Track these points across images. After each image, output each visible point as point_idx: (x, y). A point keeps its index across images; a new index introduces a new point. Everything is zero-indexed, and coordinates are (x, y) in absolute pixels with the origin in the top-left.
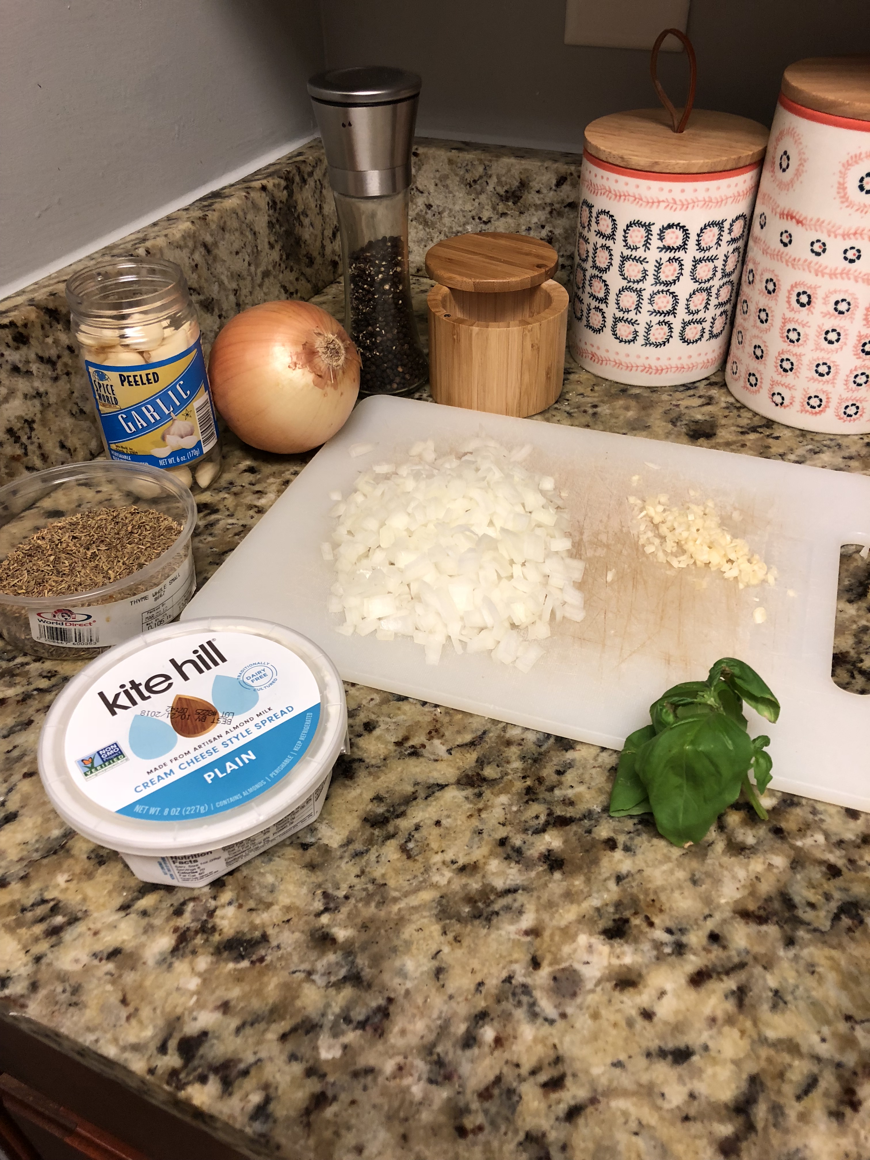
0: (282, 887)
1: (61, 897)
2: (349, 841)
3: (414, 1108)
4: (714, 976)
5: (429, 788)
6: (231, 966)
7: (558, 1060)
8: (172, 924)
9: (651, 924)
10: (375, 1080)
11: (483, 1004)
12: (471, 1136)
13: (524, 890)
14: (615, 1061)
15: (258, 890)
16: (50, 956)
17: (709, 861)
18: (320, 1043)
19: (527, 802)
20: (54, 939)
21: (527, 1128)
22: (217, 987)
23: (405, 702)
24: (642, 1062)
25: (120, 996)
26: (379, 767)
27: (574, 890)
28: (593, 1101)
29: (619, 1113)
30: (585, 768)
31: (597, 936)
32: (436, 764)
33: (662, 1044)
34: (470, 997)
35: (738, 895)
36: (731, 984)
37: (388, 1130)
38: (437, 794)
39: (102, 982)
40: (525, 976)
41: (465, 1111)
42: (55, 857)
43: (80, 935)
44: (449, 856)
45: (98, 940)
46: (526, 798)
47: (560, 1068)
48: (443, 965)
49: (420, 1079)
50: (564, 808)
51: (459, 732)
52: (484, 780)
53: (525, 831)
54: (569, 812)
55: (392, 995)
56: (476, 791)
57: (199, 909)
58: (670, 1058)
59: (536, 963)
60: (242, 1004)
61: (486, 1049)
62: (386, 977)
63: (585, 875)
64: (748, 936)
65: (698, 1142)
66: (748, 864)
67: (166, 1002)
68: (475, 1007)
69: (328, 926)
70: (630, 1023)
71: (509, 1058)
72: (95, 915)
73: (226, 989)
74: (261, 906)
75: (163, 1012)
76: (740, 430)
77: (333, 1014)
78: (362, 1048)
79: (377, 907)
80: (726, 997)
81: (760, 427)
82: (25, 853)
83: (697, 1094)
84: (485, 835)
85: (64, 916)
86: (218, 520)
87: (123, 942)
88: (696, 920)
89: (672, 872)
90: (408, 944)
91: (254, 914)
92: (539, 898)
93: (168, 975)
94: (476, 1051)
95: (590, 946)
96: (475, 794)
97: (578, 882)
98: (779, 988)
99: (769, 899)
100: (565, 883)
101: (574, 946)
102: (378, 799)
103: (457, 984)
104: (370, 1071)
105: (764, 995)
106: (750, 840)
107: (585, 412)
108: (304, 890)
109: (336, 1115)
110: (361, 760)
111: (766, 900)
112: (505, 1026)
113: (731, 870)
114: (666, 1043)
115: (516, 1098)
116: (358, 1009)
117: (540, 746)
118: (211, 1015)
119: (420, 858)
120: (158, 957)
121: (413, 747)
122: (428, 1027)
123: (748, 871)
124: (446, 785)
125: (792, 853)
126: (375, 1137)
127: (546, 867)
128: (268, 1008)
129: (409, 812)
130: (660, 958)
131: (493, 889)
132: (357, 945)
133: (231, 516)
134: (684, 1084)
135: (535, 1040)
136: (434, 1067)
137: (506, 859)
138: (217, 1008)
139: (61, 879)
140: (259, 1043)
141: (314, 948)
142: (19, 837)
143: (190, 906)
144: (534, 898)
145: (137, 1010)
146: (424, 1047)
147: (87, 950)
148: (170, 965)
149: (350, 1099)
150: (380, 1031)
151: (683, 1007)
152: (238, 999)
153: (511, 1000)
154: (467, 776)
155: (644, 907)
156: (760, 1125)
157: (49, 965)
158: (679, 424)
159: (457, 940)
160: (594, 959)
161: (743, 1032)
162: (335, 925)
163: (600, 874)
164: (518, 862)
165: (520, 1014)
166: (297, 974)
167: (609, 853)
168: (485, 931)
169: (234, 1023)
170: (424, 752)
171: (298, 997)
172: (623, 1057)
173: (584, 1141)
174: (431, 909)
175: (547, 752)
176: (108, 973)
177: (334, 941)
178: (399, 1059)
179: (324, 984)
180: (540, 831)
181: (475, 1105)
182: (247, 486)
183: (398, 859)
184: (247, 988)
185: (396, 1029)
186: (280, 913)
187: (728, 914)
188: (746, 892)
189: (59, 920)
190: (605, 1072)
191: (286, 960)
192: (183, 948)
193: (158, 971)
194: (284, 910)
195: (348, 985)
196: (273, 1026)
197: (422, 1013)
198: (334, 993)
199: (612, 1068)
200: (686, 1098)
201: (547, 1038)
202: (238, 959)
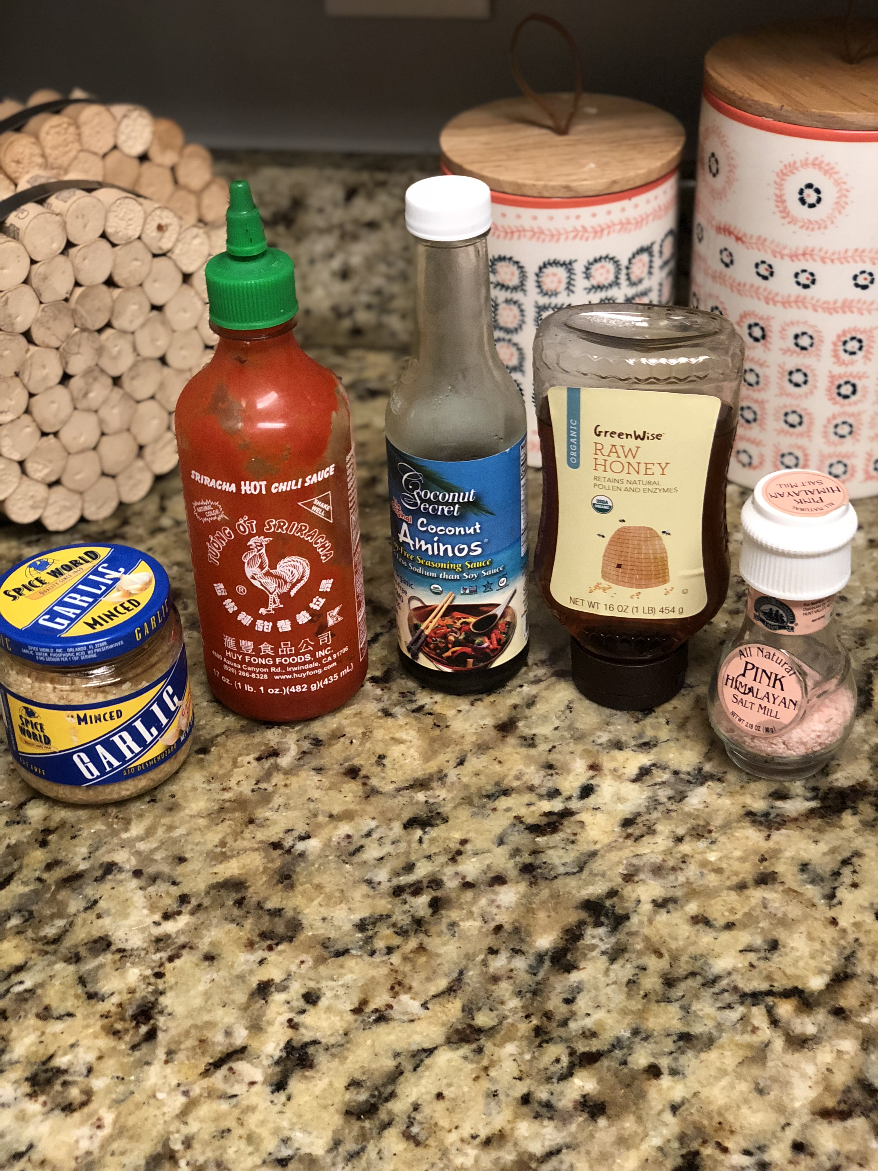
2: (337, 1143)
5: (414, 1056)
9: (725, 1150)
13: (568, 1147)
17: (770, 1064)
19: (540, 1046)
23: (346, 956)
26: (342, 1045)
27: (626, 1133)
30: (596, 988)
32: (411, 1025)
35: (812, 1094)
38: (427, 1061)
44: (466, 1131)
46: (538, 1040)
50: (586, 1042)
51: (428, 979)
52: (479, 1031)
53: (549, 1079)
54: (594, 1046)
56: (474, 1046)
63: (634, 1113)
64: (835, 1136)
66: (814, 1058)
84: (502, 1097)
88: (774, 1134)
89: (732, 1087)
92: (588, 1153)
96: (474, 1051)
97: (629, 1124)
99: (847, 1090)
100: (613, 1129)
102: (354, 1084)
106: (810, 1029)
110: (315, 1042)
111: (844, 1092)
113: (797, 1069)
117: (535, 974)
119: (432, 1142)
121: (376, 1010)
123: (816, 1065)
124: (435, 1048)
125: (860, 1032)
127: (585, 1115)
129: (398, 1091)
131: (532, 1157)
137: (535, 1117)
144: (583, 1154)
154: (457, 1031)
155: (712, 1133)
163: (651, 1108)
164: (551, 1118)
167: (654, 1082)
170: (392, 1013)
175: (546, 979)
180: (566, 1076)
183: (405, 1149)
187: (806, 1118)
188: (821, 1088)
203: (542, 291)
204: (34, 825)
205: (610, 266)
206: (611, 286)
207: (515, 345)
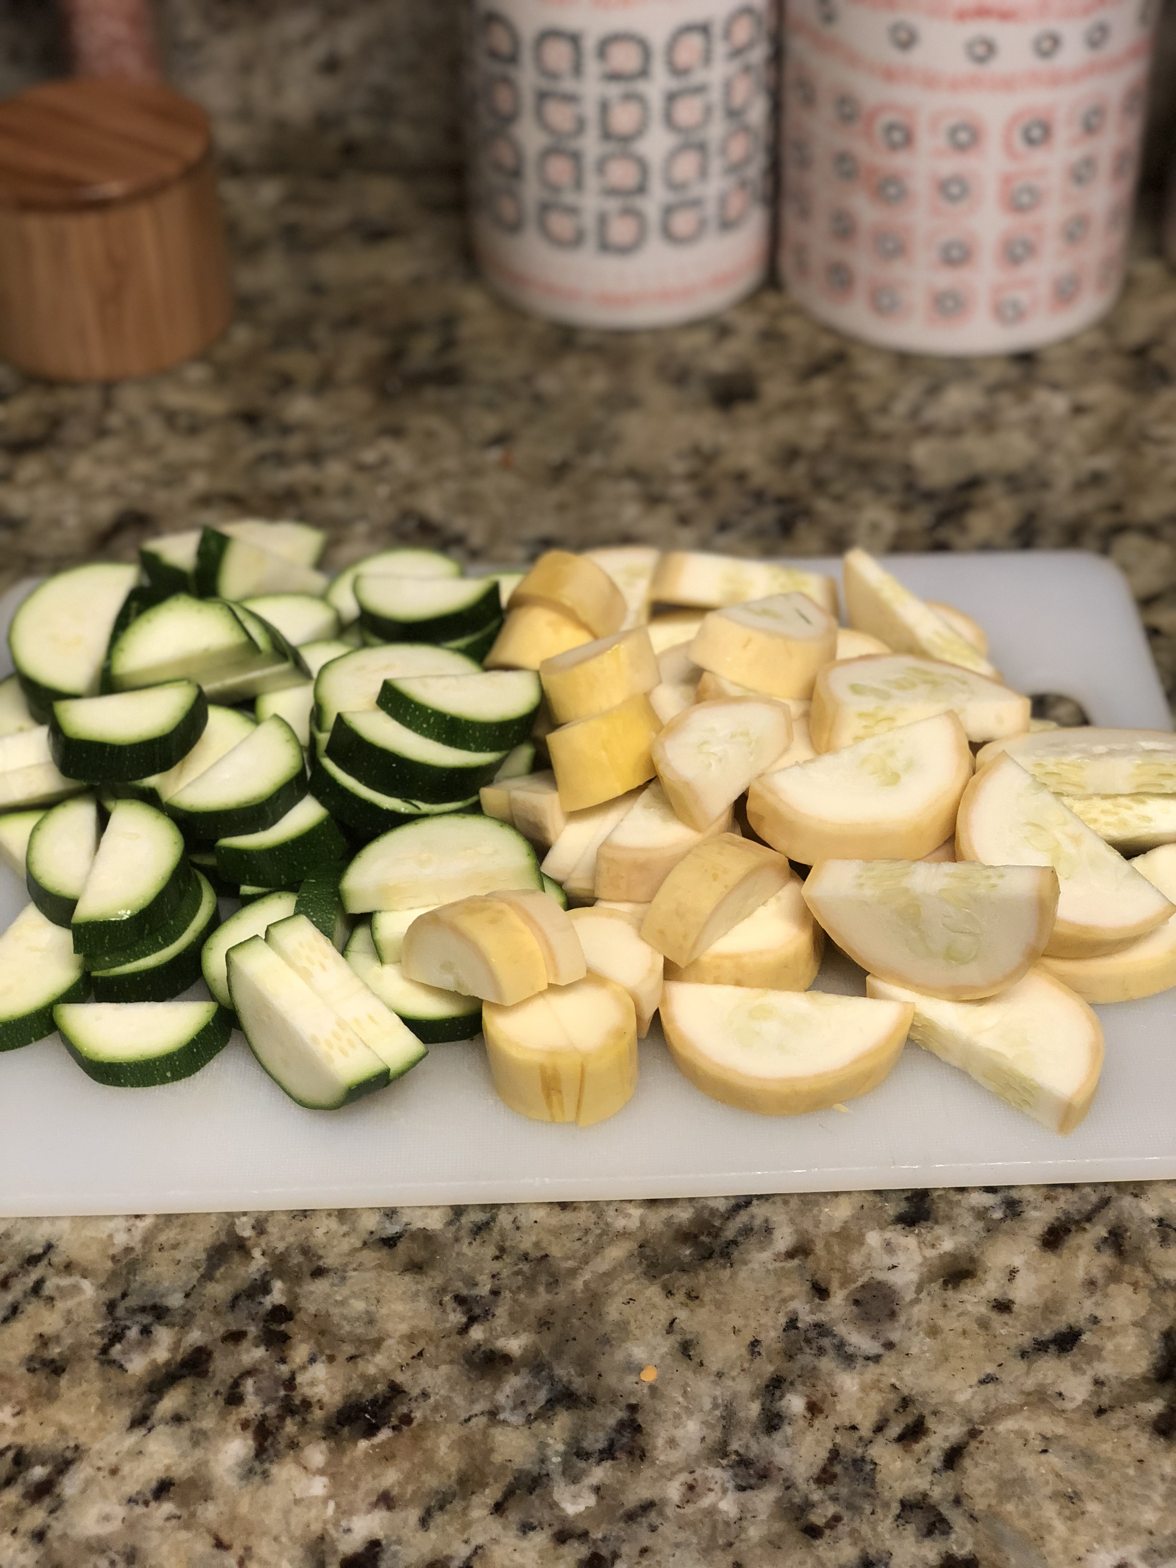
0: (384, 1311)
1: (20, 1440)
3: (734, 1529)
4: (1073, 1228)
6: (363, 1444)
7: (906, 1402)
8: (233, 1418)
10: (661, 1513)
11: (770, 1368)
12: (827, 1532)
14: (983, 1377)
15: (347, 1328)
16: (57, 1526)
18: (556, 1496)
20: (47, 1501)
21: (900, 1496)
22: (358, 1479)
24: (1018, 1367)
25: (210, 1541)
28: (973, 1434)
29: (1012, 1435)
31: (891, 1228)
33: (1036, 1335)
34: (746, 1365)
36: (1098, 1231)
39: (167, 1532)
40: (812, 1312)
41: (807, 1505)
43: (88, 1482)
45: (123, 1478)
47: (914, 1412)
48: (688, 1337)
49: (725, 1491)
55: (633, 1401)
57: (265, 1384)
58: (1052, 1348)
59: (821, 1291)
60: (410, 1489)
61: (802, 1423)
62: (611, 1379)
65: (1125, 1432)
67: (288, 1524)
68: (760, 1376)
69: (486, 1341)
70: (984, 1324)
71: (838, 1423)
72: (96, 1446)
73: (374, 1478)
74: (365, 1348)
75: (291, 1536)
76: (798, 374)
77: (557, 1453)
78: (623, 1483)
79: (548, 1291)
80: (1098, 1249)
83: (1102, 1378)
85: (43, 1464)
87: (168, 1468)
90: (623, 1326)
91: (361, 1363)
93: (270, 1490)
94: (788, 1430)
95: (888, 1244)
98: (1162, 1215)
101: (864, 1250)
103: (720, 1354)
104: (648, 1506)
105: (1147, 1231)
108: (423, 1304)
112: (813, 1386)
114: (1041, 1331)
115: (869, 1467)
116: (591, 1436)
118: (370, 1517)
120: (239, 1470)
122: (704, 1423)
128: (455, 1478)
130: (991, 1229)
132: (545, 1352)
134: (1084, 1373)
135: (864, 1389)
136: (738, 1470)
138: (375, 1505)
140: (466, 1527)
141: (481, 1377)
143: (249, 1385)
145: (248, 1549)
146: (711, 1449)
147: (114, 1499)
148: (265, 1474)
149: (637, 1549)
150: (638, 1453)
151: (1046, 1281)
152: (400, 1483)
153: (808, 1350)
157: (64, 1537)
158: (689, 384)
159: (693, 1296)
160: (900, 1258)
161: (1135, 1285)
162: (498, 1337)
165: (826, 1364)
166: (474, 1420)
168: (728, 1272)
169: (413, 1515)
171: (492, 1450)
172: (990, 1369)
173: (980, 1483)
174: (632, 1269)
176: (170, 1518)
177: (506, 1359)
178: (684, 1477)
179: (522, 1420)
181: (816, 1496)
184: (407, 1465)
185: (660, 1442)
186: (401, 1348)
190: (974, 1394)
191: (446, 1408)
192: (272, 1445)
193: (250, 1488)
194: (406, 1341)
195: (558, 1408)
196: (476, 1500)
197: (687, 1408)
198: (544, 1426)
199: (982, 1387)
200: (1091, 1387)
201: (879, 1381)
202: (371, 1431)
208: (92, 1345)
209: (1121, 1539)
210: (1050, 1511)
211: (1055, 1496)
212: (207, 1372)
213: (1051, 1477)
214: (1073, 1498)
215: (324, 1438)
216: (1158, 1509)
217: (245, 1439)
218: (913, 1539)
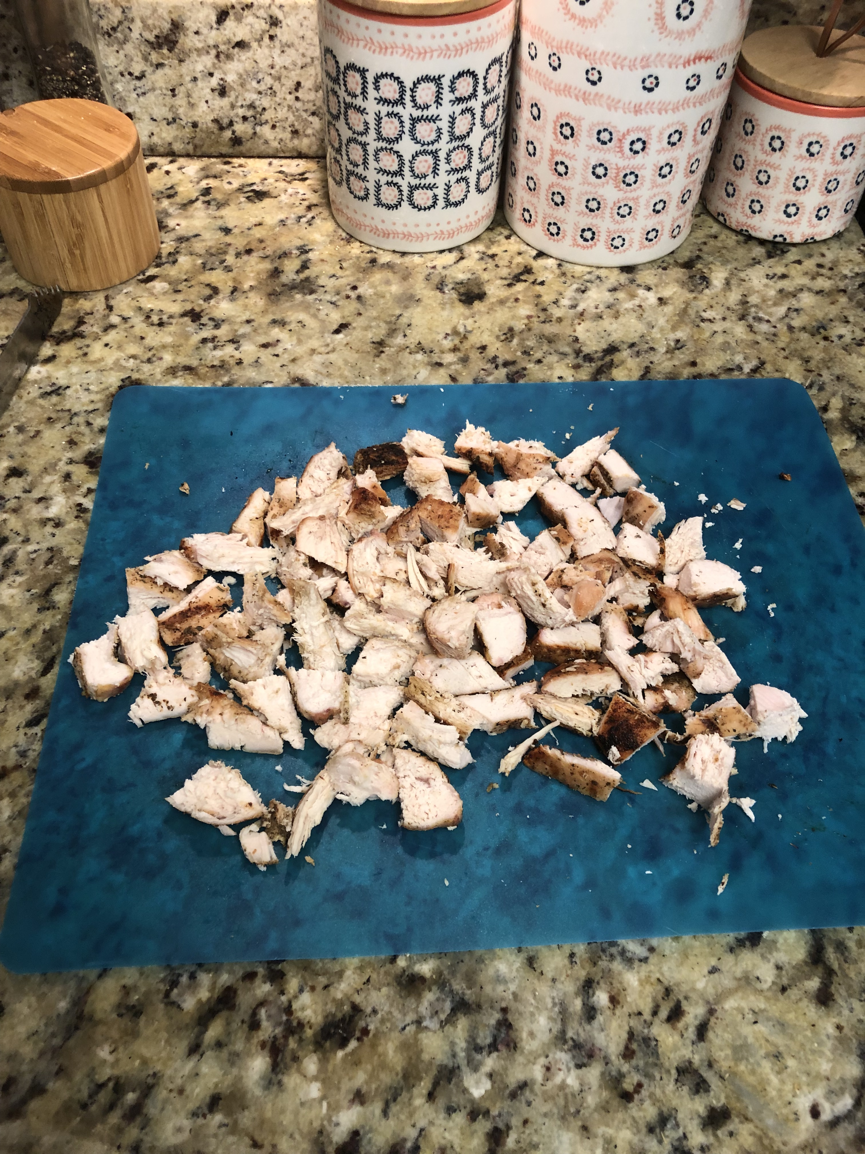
1: (116, 1072)
3: (578, 1098)
6: (340, 1054)
7: (668, 991)
8: (255, 1041)
10: (532, 1091)
11: (584, 973)
12: (636, 1096)
14: (710, 968)
16: (148, 1139)
18: (466, 1084)
20: (139, 1120)
21: (675, 1064)
22: (340, 1082)
24: (730, 959)
25: (249, 1142)
28: (711, 1012)
29: (735, 1011)
34: (569, 972)
37: (568, 1129)
39: (221, 1138)
41: (620, 1077)
42: (79, 1033)
43: (166, 1101)
45: (188, 1096)
47: (673, 997)
49: (569, 1070)
55: (504, 1005)
57: (274, 1011)
58: (748, 943)
60: (374, 1086)
61: (608, 1012)
62: (488, 989)
65: (800, 1004)
67: (298, 1123)
68: (578, 979)
69: (408, 967)
71: (630, 1011)
72: (169, 1072)
73: (350, 1080)
74: (334, 979)
75: (301, 1133)
76: (506, 282)
77: (462, 1050)
78: (505, 1069)
81: (521, 274)
82: (42, 1044)
83: (781, 964)
85: (134, 1091)
86: (15, 552)
87: (216, 1085)
91: (332, 991)
93: (285, 1095)
94: (600, 1018)
103: (553, 966)
104: (523, 1086)
107: (348, 297)
109: (518, 1142)
112: (611, 984)
115: (653, 1043)
116: (481, 1034)
118: (350, 1112)
120: (262, 1083)
122: (551, 1018)
126: (561, 1142)
128: (400, 1075)
132: (446, 972)
133: (27, 541)
134: (769, 961)
135: (641, 983)
136: (574, 1052)
138: (352, 1101)
139: (104, 1053)
140: (411, 1114)
141: (409, 995)
142: (22, 1030)
143: (263, 1013)
145: (274, 1146)
146: (556, 1038)
147: (183, 1114)
148: (280, 1083)
149: (521, 1121)
150: (512, 1045)
152: (367, 1082)
153: (604, 958)
156: (836, 966)
157: (152, 1148)
158: (446, 290)
162: (415, 963)
165: (617, 966)
166: (408, 1028)
169: (377, 1108)
171: (422, 1051)
172: (713, 962)
173: (722, 1050)
176: (221, 1125)
177: (422, 979)
178: (542, 1061)
179: (438, 1026)
181: (625, 1068)
182: (23, 496)
184: (369, 1067)
185: (524, 1035)
186: (356, 976)
189: (131, 1097)
190: (707, 982)
191: (388, 1020)
192: (282, 1060)
193: (271, 1097)
194: (358, 971)
195: (460, 1015)
196: (416, 1091)
197: (537, 1008)
198: (451, 1029)
199: (712, 976)
200: (775, 972)
201: (649, 977)
202: (343, 1043)
203: (416, 105)
204: (62, 610)
205: (470, 80)
206: (470, 98)
207: (397, 152)
208: (159, 991)
209: (812, 1085)
210: (767, 1067)
211: (767, 1056)
212: (234, 1005)
213: (763, 1042)
214: (777, 1056)
215: (315, 1052)
216: (829, 1061)
217: (264, 1057)
218: (687, 1096)
